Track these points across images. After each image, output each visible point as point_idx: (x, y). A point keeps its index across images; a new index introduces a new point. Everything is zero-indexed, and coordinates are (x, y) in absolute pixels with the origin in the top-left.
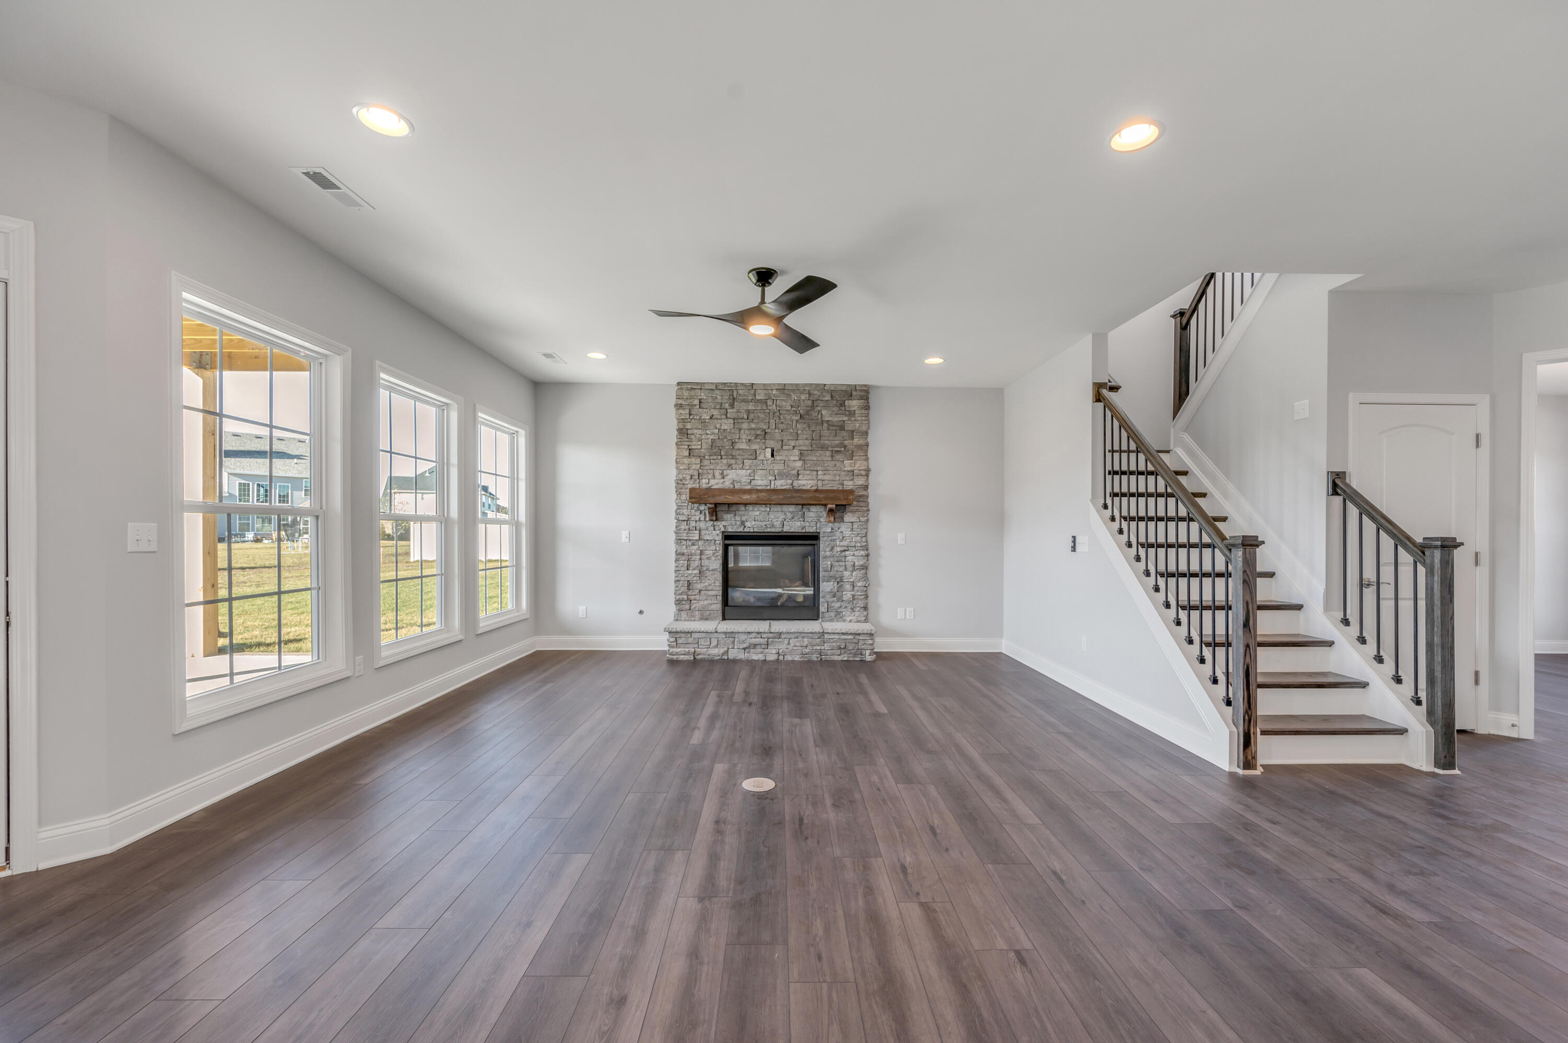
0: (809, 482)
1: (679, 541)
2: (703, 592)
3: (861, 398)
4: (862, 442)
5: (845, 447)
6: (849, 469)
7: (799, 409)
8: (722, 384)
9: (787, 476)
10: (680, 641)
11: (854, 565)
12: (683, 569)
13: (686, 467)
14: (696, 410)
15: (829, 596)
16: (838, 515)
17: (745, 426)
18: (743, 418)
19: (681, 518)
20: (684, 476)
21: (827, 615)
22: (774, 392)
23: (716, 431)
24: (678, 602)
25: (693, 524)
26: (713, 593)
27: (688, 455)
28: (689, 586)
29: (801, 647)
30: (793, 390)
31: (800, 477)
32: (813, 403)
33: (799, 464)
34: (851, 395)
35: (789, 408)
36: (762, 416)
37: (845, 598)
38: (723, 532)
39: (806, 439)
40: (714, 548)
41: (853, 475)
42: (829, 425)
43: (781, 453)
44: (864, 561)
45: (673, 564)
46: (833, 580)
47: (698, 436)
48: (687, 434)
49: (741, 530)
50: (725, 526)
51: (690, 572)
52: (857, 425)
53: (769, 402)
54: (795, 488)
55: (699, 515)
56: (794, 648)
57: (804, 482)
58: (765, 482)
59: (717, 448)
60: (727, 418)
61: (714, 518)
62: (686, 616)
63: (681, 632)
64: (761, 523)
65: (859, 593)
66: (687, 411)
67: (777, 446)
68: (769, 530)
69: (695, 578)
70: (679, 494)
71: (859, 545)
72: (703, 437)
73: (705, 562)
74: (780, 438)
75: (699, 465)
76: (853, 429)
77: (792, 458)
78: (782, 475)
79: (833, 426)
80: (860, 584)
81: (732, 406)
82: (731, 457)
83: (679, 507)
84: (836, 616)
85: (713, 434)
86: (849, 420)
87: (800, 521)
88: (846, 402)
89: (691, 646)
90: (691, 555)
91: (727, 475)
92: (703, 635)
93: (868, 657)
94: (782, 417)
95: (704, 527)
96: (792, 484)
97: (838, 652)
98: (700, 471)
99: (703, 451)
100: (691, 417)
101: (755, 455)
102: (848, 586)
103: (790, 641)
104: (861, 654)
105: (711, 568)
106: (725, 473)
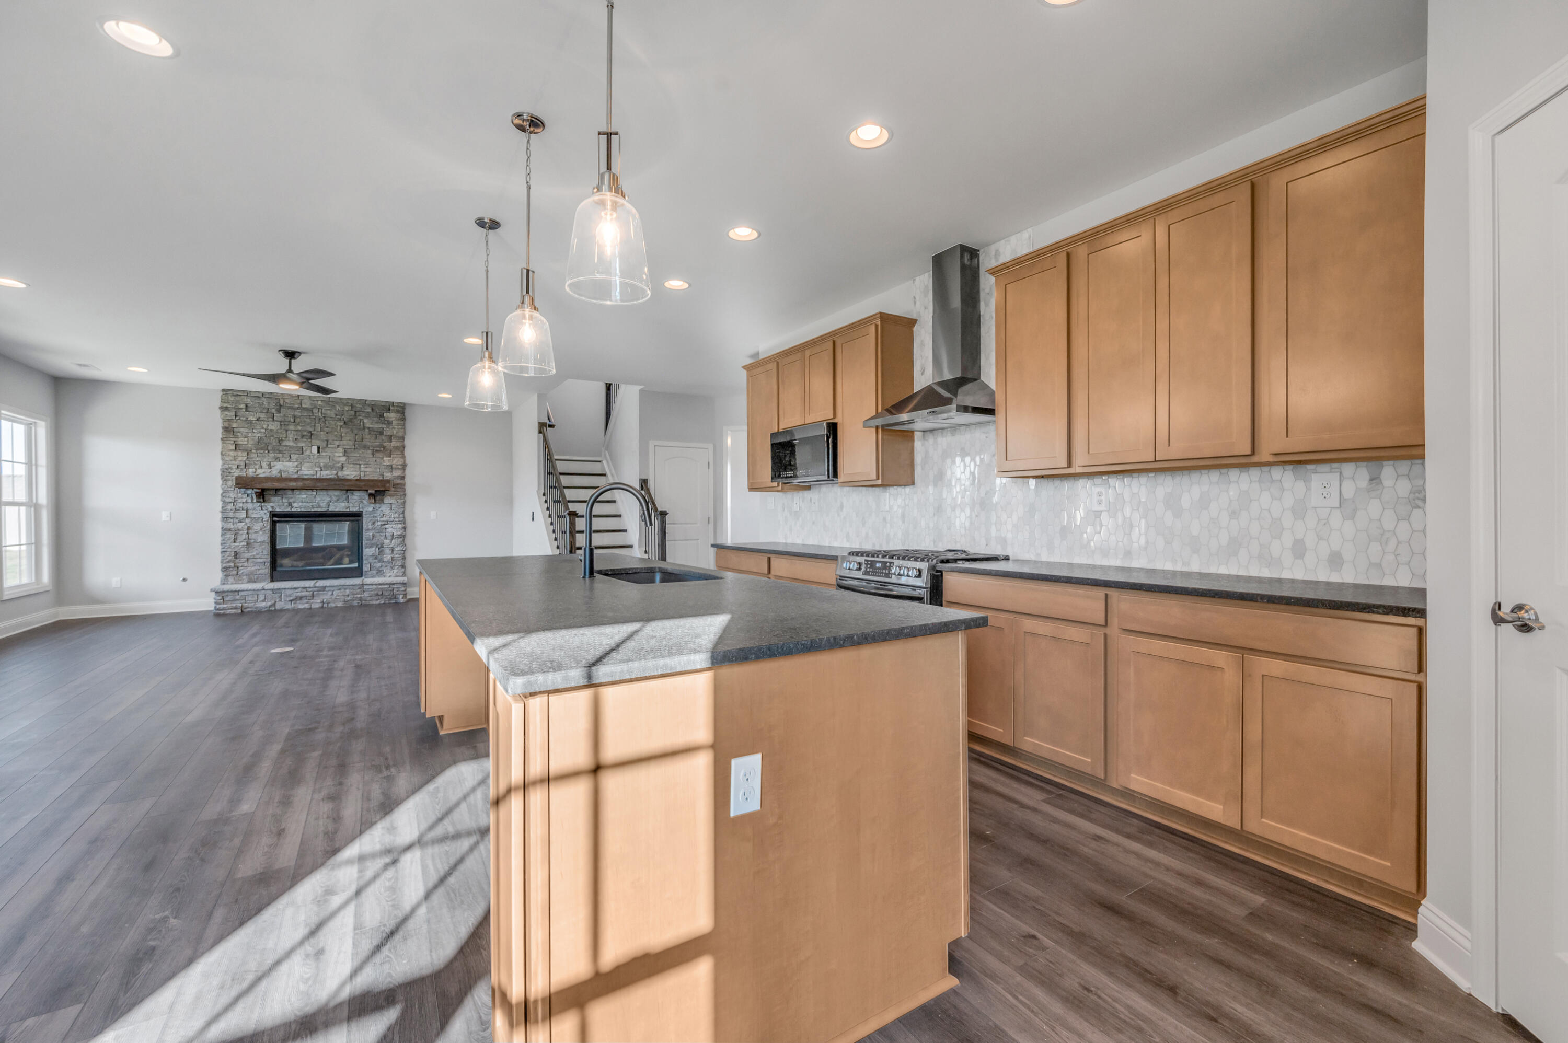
0: (353, 473)
1: (225, 519)
2: (251, 560)
3: (398, 412)
4: (398, 444)
5: (384, 447)
6: (388, 464)
7: (343, 417)
8: (268, 393)
9: (332, 468)
10: (227, 599)
11: (393, 535)
12: (229, 542)
13: (231, 459)
14: (242, 413)
15: (373, 559)
16: (378, 498)
17: (292, 427)
18: (289, 422)
19: (228, 500)
20: (230, 466)
21: (370, 573)
22: (319, 403)
23: (263, 430)
24: (225, 569)
25: (241, 505)
26: (262, 560)
27: (234, 448)
28: (236, 555)
29: (344, 596)
30: (337, 403)
31: (344, 469)
32: (355, 413)
33: (343, 459)
34: (389, 410)
35: (334, 416)
36: (308, 420)
37: (385, 559)
38: (271, 512)
39: (350, 440)
40: (261, 524)
41: (392, 468)
42: (370, 431)
43: (326, 450)
44: (402, 531)
45: (219, 539)
46: (375, 547)
47: (244, 433)
48: (233, 432)
49: (289, 509)
50: (272, 507)
51: (237, 544)
52: (395, 432)
53: (315, 411)
54: (340, 477)
55: (246, 499)
56: (337, 597)
57: (348, 473)
58: (311, 472)
59: (264, 444)
60: (274, 420)
61: (262, 500)
62: (233, 580)
63: (228, 591)
64: (308, 504)
65: (397, 556)
66: (233, 413)
67: (323, 445)
68: (316, 510)
69: (242, 549)
70: (225, 481)
71: (397, 520)
72: (250, 435)
73: (253, 536)
74: (325, 439)
75: (246, 457)
76: (391, 435)
77: (337, 454)
78: (326, 467)
79: (374, 431)
80: (399, 548)
81: (279, 411)
82: (277, 452)
83: (225, 491)
84: (377, 573)
85: (260, 432)
86: (388, 428)
87: (345, 502)
88: (385, 414)
89: (238, 602)
90: (238, 530)
91: (274, 466)
92: (250, 593)
93: (401, 600)
94: (327, 422)
95: (251, 507)
96: (337, 474)
97: (376, 598)
98: (247, 462)
99: (250, 446)
100: (237, 418)
101: (301, 451)
102: (388, 551)
103: (334, 592)
104: (396, 598)
105: (259, 541)
106: (272, 464)
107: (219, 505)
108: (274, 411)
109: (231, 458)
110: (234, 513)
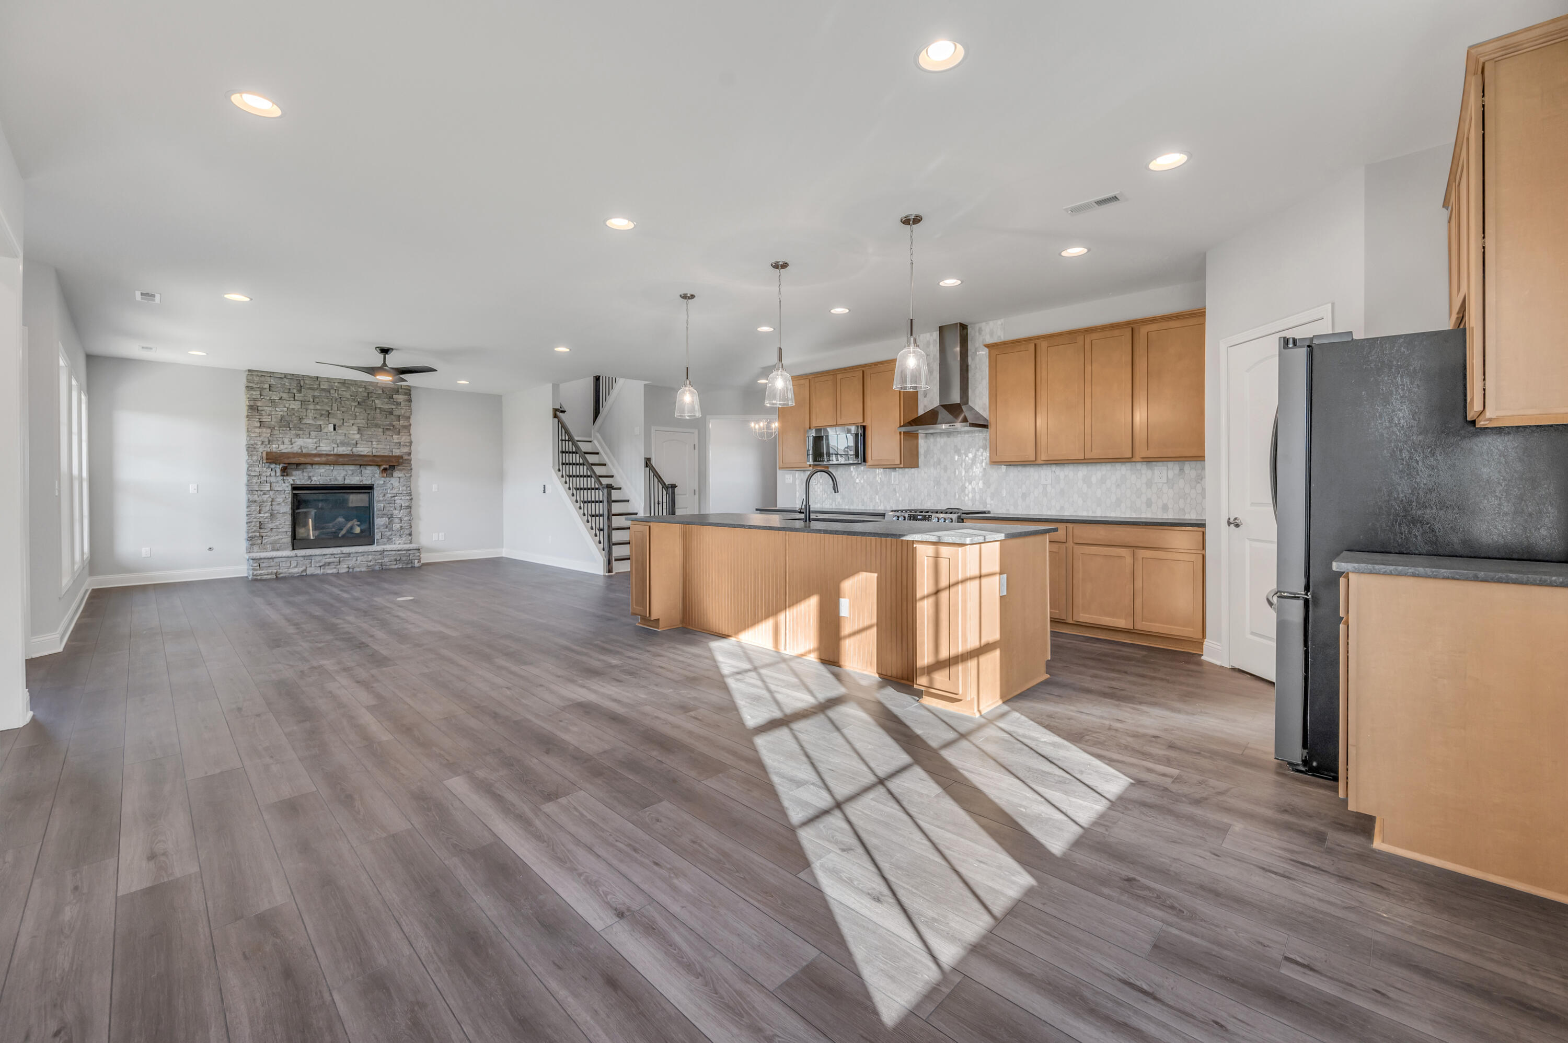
0: (366, 449)
1: (250, 491)
2: (274, 530)
3: (405, 394)
4: (406, 423)
5: (393, 426)
6: (397, 441)
7: (357, 398)
8: (290, 374)
9: (348, 445)
10: (262, 565)
11: (401, 506)
12: (256, 512)
14: (266, 392)
15: (383, 528)
16: (389, 472)
17: (311, 407)
18: (309, 401)
19: (253, 474)
20: (256, 441)
21: (381, 541)
22: (336, 384)
23: (285, 409)
24: (250, 539)
25: (265, 479)
26: (284, 530)
27: (258, 425)
28: (260, 526)
29: (366, 561)
30: (352, 385)
31: (358, 446)
32: (368, 395)
33: (358, 436)
34: (398, 392)
35: (349, 397)
36: (326, 400)
37: (395, 528)
38: (292, 484)
39: (363, 419)
40: (284, 496)
41: (400, 445)
42: (381, 411)
43: (342, 428)
44: (409, 503)
45: (244, 510)
46: (386, 517)
47: (268, 412)
48: (258, 410)
49: (309, 483)
50: (293, 480)
51: (261, 515)
52: (403, 412)
53: (333, 392)
54: (354, 453)
55: (273, 474)
56: (362, 562)
57: (362, 449)
58: (329, 448)
59: (286, 422)
60: (295, 400)
61: (285, 474)
62: (258, 548)
63: (264, 558)
64: (326, 478)
65: (406, 525)
66: (258, 393)
67: (338, 423)
68: (333, 483)
69: (267, 520)
70: (250, 455)
71: (405, 492)
72: (273, 413)
73: (276, 507)
74: (341, 418)
75: (270, 434)
76: (400, 415)
77: (351, 432)
78: (343, 444)
79: (384, 411)
80: (406, 518)
81: (300, 391)
82: (299, 429)
83: (250, 465)
84: (388, 541)
85: (282, 411)
86: (396, 408)
87: (359, 476)
88: (394, 396)
89: (274, 568)
90: (263, 502)
91: (295, 442)
92: (284, 559)
93: (417, 565)
94: (342, 402)
95: (274, 481)
96: (352, 450)
97: (395, 563)
98: (270, 438)
99: (273, 423)
100: (262, 397)
101: (320, 428)
102: (397, 520)
104: (412, 563)
105: (282, 511)
106: (293, 440)
107: (244, 479)
108: (295, 391)
109: (256, 435)
110: (259, 485)
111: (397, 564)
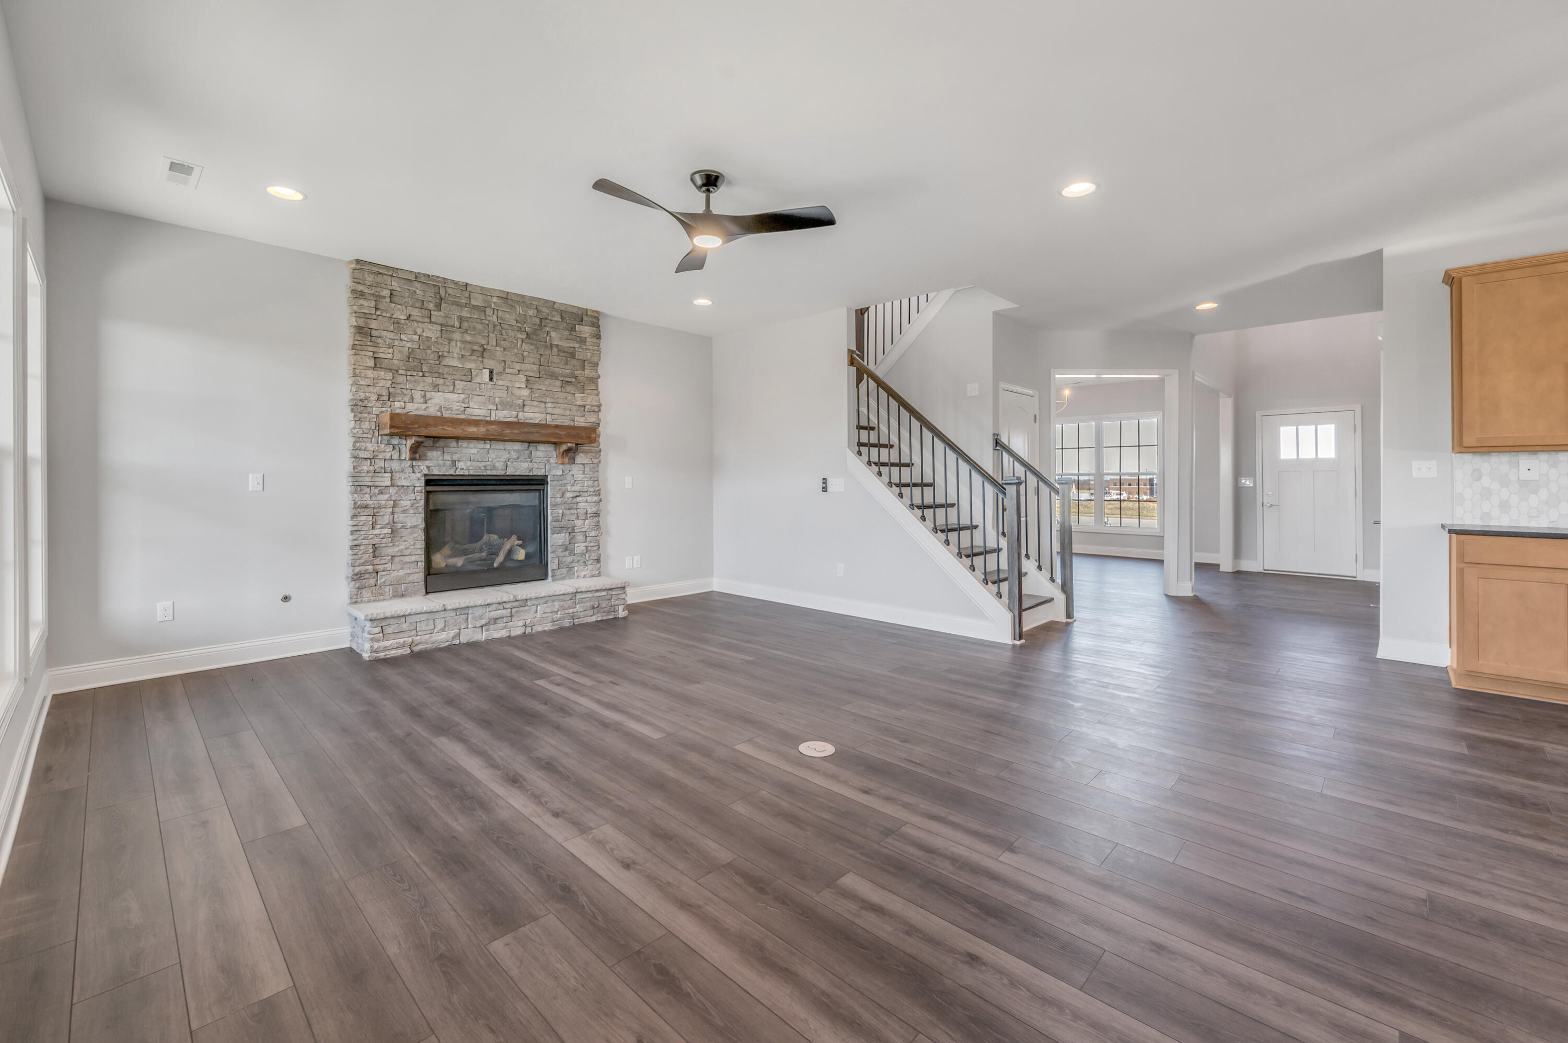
0: (537, 415)
1: (358, 487)
2: (397, 559)
3: (591, 324)
4: (593, 374)
5: (576, 377)
6: (581, 403)
7: (525, 326)
8: (424, 275)
9: (511, 406)
10: (388, 630)
11: (586, 513)
12: (367, 528)
13: (369, 383)
14: (385, 304)
15: (560, 550)
16: (569, 455)
17: (457, 336)
18: (453, 326)
19: (361, 455)
20: (367, 394)
21: (558, 573)
22: (495, 299)
23: (416, 338)
24: (357, 577)
25: (382, 464)
26: (413, 558)
27: (372, 365)
28: (374, 552)
29: (552, 612)
30: (518, 302)
31: (526, 408)
32: (541, 321)
33: (526, 392)
34: (582, 320)
35: (514, 323)
36: (479, 326)
37: (577, 551)
38: (425, 475)
39: (533, 364)
40: (412, 497)
41: (584, 410)
42: (559, 351)
43: (503, 377)
44: (597, 507)
46: (565, 532)
47: (388, 341)
48: (371, 336)
49: (452, 472)
51: (376, 532)
52: (589, 355)
53: (489, 312)
54: (520, 421)
55: (393, 453)
56: (544, 616)
57: (531, 415)
58: (483, 412)
59: (417, 361)
60: (431, 322)
61: (417, 456)
62: (370, 595)
63: (393, 617)
64: (479, 464)
65: (592, 544)
66: (373, 304)
67: (497, 368)
68: (489, 473)
69: (384, 541)
70: (358, 420)
71: (590, 489)
72: (397, 343)
73: (400, 517)
74: (502, 359)
75: (390, 382)
76: (584, 359)
77: (517, 385)
78: (504, 405)
79: (564, 352)
80: (592, 534)
81: (439, 307)
82: (437, 375)
83: (358, 439)
84: (567, 574)
85: (411, 340)
86: (580, 347)
87: (527, 462)
88: (577, 326)
89: (406, 634)
90: (380, 507)
91: (431, 399)
92: (424, 617)
93: (624, 612)
94: (504, 332)
95: (398, 468)
96: (517, 416)
97: (591, 612)
98: (392, 390)
99: (396, 362)
100: (378, 313)
101: (469, 376)
103: (539, 608)
104: (615, 610)
105: (409, 525)
106: (428, 395)
107: (345, 465)
108: (431, 306)
110: (372, 477)
111: (594, 614)
